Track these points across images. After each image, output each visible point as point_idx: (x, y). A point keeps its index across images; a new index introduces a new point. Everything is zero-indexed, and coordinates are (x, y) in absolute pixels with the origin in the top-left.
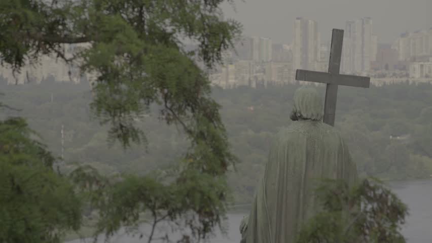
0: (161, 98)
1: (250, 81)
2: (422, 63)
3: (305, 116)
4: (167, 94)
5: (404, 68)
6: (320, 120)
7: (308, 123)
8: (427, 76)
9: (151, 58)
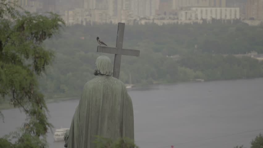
0: (11, 93)
1: (82, 22)
2: (186, 11)
3: (102, 73)
4: (14, 90)
5: (176, 14)
6: (111, 75)
7: (104, 77)
8: (190, 19)
9: (5, 71)
